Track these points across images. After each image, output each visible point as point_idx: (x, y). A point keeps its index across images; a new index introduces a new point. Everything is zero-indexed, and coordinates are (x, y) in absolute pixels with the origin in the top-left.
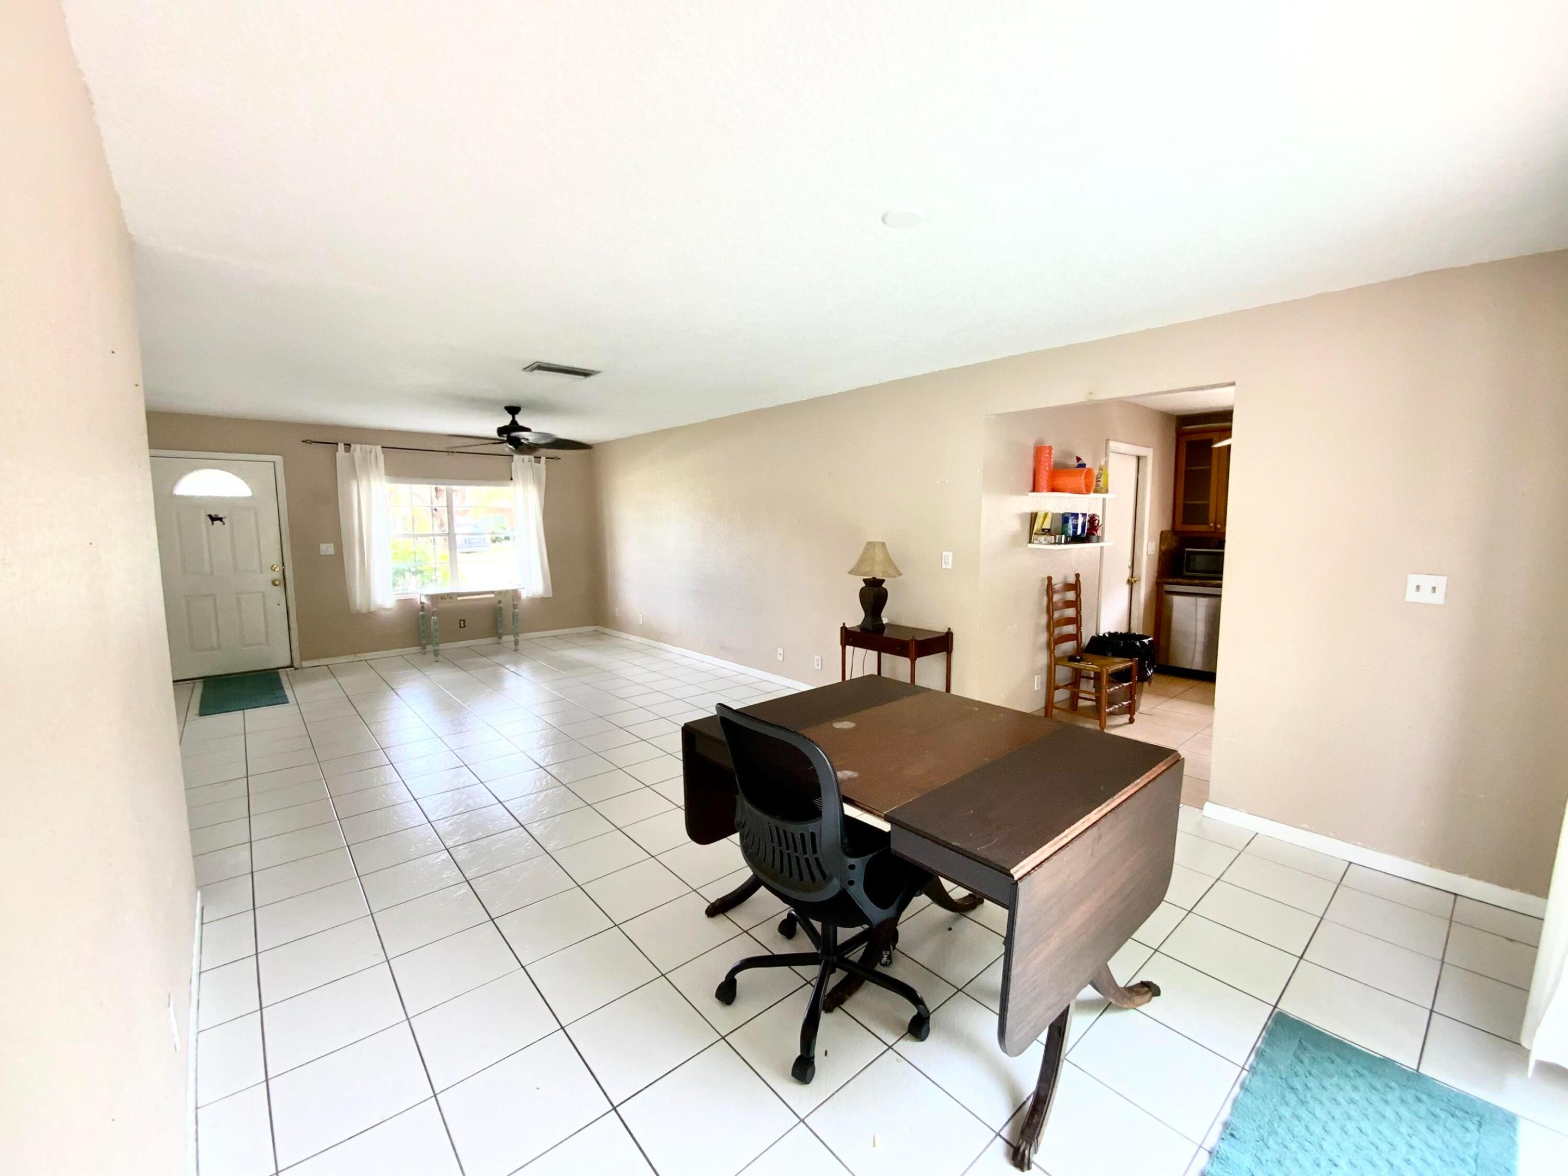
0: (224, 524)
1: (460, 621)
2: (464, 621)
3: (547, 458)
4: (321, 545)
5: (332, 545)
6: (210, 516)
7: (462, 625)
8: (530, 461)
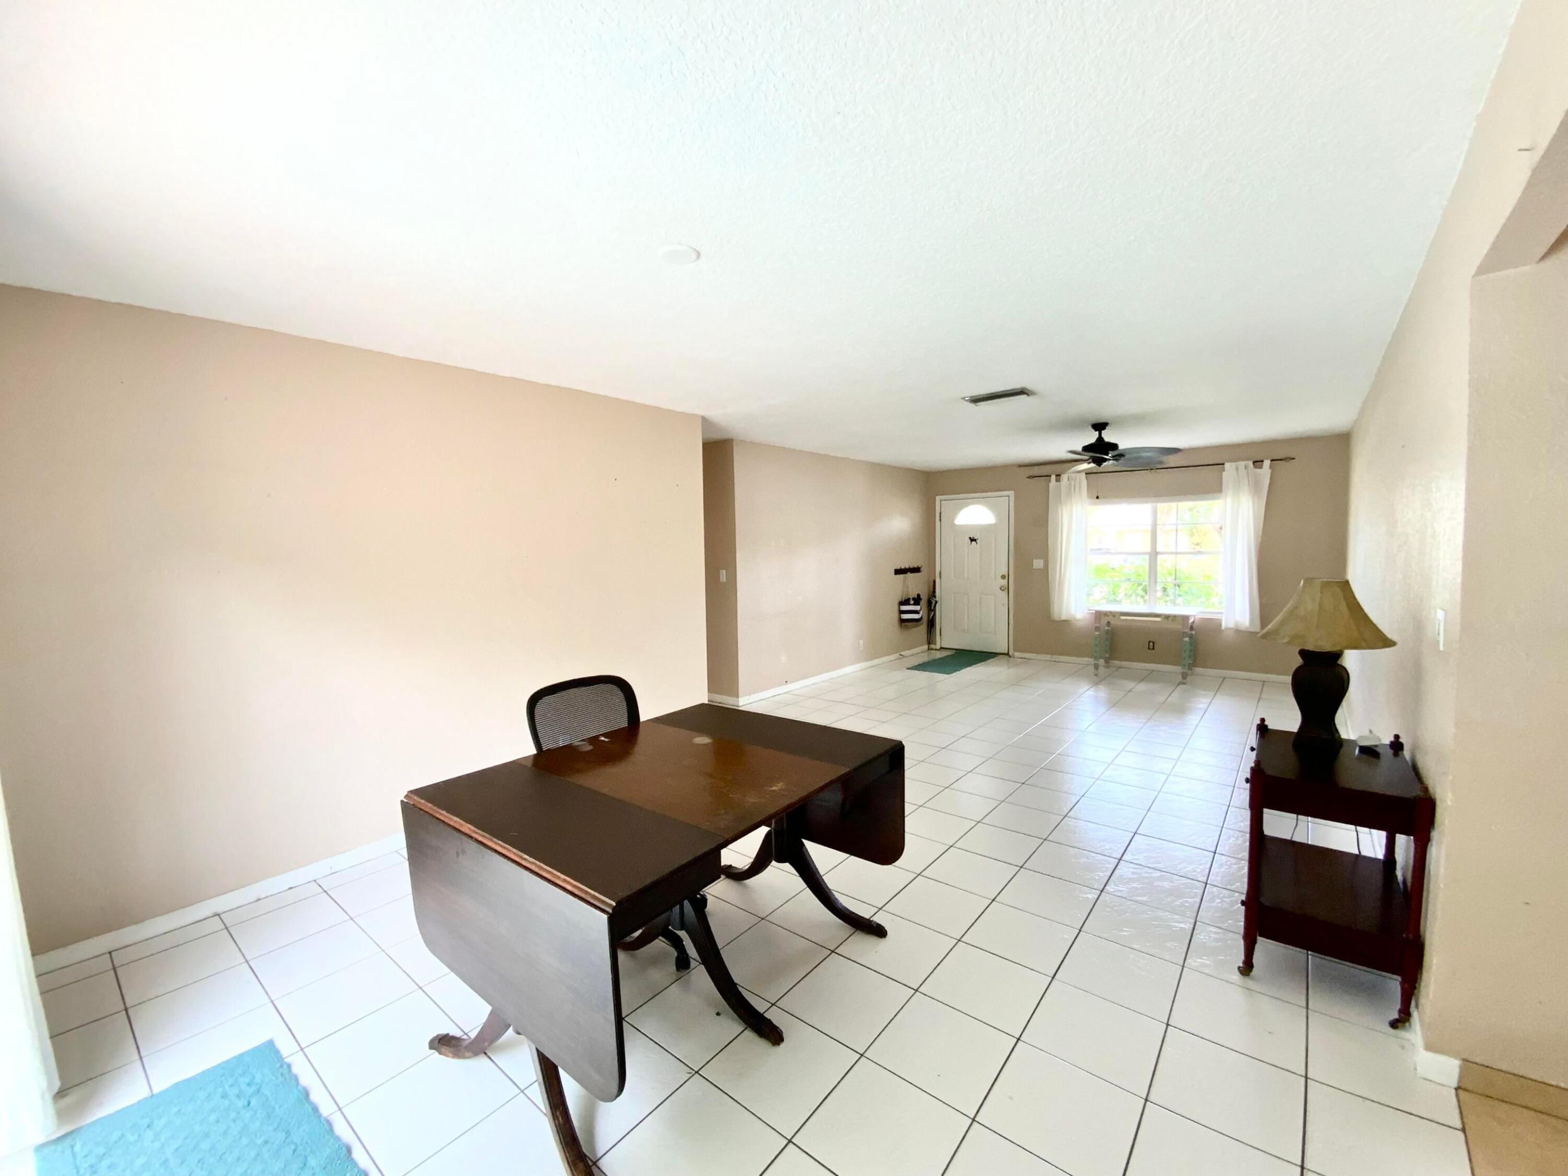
0: (977, 543)
1: (1149, 642)
2: (1153, 643)
3: (1272, 460)
4: (1034, 561)
5: (1042, 560)
6: (970, 538)
7: (1151, 647)
8: (1246, 467)
